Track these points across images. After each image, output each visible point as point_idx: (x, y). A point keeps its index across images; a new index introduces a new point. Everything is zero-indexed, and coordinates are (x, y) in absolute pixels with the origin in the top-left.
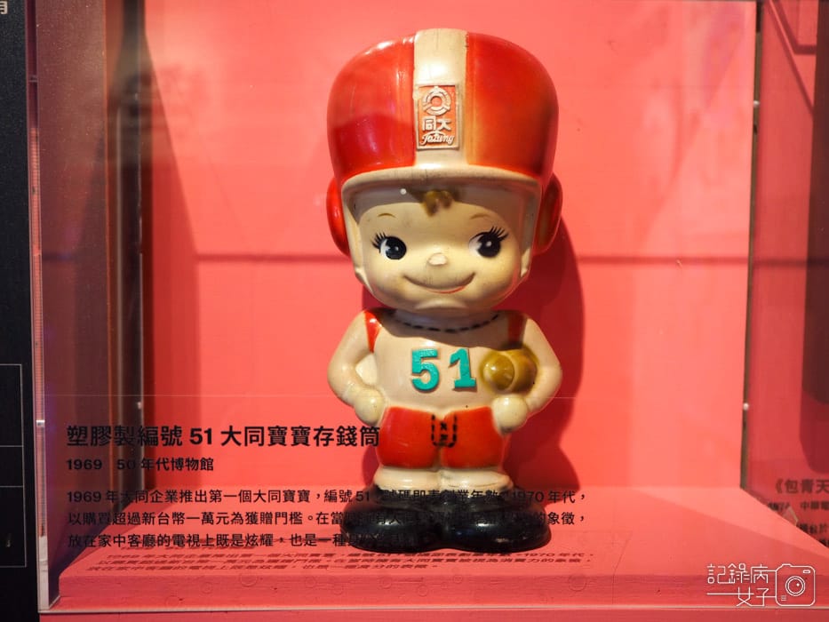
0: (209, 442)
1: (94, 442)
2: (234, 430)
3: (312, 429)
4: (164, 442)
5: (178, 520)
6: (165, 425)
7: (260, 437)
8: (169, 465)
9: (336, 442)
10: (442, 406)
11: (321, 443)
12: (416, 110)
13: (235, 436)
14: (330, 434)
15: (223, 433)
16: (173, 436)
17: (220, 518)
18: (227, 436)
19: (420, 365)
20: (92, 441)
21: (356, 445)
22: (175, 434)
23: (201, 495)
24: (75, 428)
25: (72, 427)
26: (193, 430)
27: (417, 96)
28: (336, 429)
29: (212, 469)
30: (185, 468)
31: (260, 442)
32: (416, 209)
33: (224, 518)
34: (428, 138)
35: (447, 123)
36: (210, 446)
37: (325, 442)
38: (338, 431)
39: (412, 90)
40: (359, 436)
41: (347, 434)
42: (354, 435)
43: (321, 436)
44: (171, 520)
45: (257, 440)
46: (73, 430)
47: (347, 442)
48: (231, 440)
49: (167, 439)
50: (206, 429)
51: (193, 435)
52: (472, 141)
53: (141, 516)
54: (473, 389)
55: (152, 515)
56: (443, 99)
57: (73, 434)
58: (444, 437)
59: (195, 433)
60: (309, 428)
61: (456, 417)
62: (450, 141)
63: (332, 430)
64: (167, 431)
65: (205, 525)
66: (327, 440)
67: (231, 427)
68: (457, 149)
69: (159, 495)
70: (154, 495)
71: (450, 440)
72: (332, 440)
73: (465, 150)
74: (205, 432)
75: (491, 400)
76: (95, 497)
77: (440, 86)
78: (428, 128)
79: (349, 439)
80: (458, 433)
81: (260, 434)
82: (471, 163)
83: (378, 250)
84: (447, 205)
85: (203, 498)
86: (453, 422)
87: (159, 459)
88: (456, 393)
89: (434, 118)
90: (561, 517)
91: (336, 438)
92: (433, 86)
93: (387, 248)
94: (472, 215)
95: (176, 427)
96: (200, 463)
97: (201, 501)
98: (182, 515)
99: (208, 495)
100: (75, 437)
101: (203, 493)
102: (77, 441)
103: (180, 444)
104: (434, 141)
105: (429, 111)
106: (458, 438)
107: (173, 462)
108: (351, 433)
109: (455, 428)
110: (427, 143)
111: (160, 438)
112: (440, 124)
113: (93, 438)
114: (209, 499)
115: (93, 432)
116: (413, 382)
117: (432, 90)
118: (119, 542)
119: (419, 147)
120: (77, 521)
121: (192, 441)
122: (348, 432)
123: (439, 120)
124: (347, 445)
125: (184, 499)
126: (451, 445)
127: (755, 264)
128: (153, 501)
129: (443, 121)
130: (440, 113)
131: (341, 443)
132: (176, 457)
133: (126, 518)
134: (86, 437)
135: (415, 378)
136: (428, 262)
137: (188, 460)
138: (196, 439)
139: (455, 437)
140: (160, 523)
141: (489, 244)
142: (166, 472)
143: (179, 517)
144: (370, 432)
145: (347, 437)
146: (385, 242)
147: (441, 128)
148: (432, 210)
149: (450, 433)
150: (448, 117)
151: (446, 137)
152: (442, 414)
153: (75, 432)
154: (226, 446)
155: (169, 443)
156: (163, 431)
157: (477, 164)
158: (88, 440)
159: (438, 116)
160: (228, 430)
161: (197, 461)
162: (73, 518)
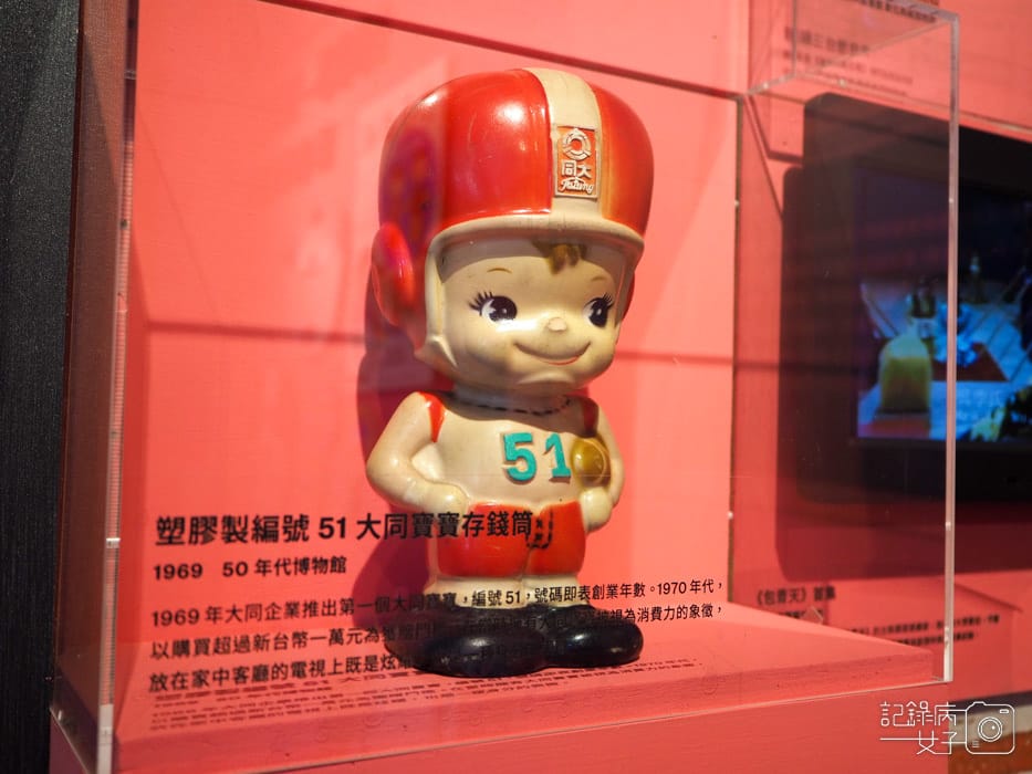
0: (342, 535)
1: (194, 539)
2: (373, 518)
3: (461, 516)
4: (287, 536)
5: (300, 642)
6: (289, 514)
7: (402, 529)
8: (291, 568)
9: (486, 531)
10: (538, 500)
11: (471, 532)
12: (555, 151)
13: (375, 527)
14: (480, 522)
15: (359, 523)
16: (298, 529)
17: (351, 635)
18: (363, 526)
19: (515, 451)
20: (191, 538)
21: (507, 535)
22: (301, 526)
23: (329, 606)
24: (168, 520)
25: (165, 518)
26: (323, 520)
27: (555, 136)
28: (487, 515)
29: (344, 571)
30: (311, 572)
31: (402, 534)
32: (539, 264)
33: (356, 635)
34: (567, 183)
35: (588, 170)
36: (343, 540)
37: (474, 532)
38: (489, 518)
39: (549, 129)
40: (510, 524)
41: (499, 522)
42: (506, 522)
43: (470, 525)
44: (290, 643)
45: (399, 531)
46: (164, 523)
47: (499, 531)
48: (369, 532)
49: (290, 532)
50: (339, 518)
51: (322, 527)
52: (607, 193)
53: (251, 640)
54: (565, 479)
55: (267, 638)
56: (583, 143)
57: (164, 529)
58: (539, 536)
59: (326, 523)
60: (458, 515)
61: (551, 512)
62: (589, 190)
63: (482, 516)
64: (291, 522)
65: (333, 646)
66: (477, 529)
67: (369, 515)
68: (595, 200)
69: (276, 610)
70: (270, 610)
71: (545, 540)
72: (483, 528)
73: (601, 203)
74: (339, 522)
75: (579, 494)
76: (190, 616)
77: (581, 129)
78: (568, 173)
79: (500, 527)
80: (554, 531)
81: (402, 523)
82: (606, 217)
83: (477, 313)
84: (574, 263)
85: (332, 610)
86: (548, 519)
87: (279, 560)
88: (551, 484)
89: (575, 162)
90: (701, 609)
91: (486, 527)
92: (572, 128)
93: (492, 310)
94: (592, 277)
95: (302, 516)
96: (329, 564)
97: (329, 614)
98: (304, 634)
99: (338, 606)
100: (167, 533)
101: (332, 603)
102: (170, 538)
103: (306, 539)
104: (574, 187)
105: (569, 154)
106: (553, 538)
107: (296, 563)
108: (503, 519)
109: (551, 526)
110: (567, 190)
111: (281, 531)
112: (579, 170)
113: (192, 533)
114: (339, 611)
115: (192, 525)
116: (507, 472)
117: (571, 132)
118: (221, 679)
119: (558, 194)
120: (165, 653)
121: (322, 535)
122: (498, 519)
123: (580, 167)
124: (498, 535)
125: (308, 612)
126: (545, 546)
127: (738, 366)
128: (268, 618)
129: (584, 167)
130: (581, 158)
131: (491, 532)
132: (301, 557)
133: (232, 644)
134: (182, 532)
135: (509, 467)
136: (546, 327)
137: (315, 560)
138: (326, 531)
139: (550, 536)
140: (276, 648)
141: (599, 312)
142: (286, 577)
143: (300, 638)
144: (523, 519)
145: (498, 525)
146: (490, 303)
147: (581, 174)
148: (557, 267)
149: (545, 532)
150: (588, 163)
151: (585, 185)
152: (537, 509)
153: (167, 525)
154: (362, 539)
155: (293, 538)
156: (285, 522)
157: (610, 219)
158: (186, 537)
159: (579, 161)
160: (365, 519)
161: (326, 561)
162: (158, 650)
